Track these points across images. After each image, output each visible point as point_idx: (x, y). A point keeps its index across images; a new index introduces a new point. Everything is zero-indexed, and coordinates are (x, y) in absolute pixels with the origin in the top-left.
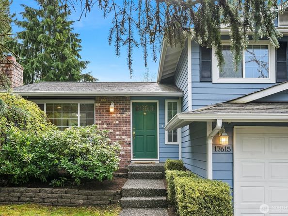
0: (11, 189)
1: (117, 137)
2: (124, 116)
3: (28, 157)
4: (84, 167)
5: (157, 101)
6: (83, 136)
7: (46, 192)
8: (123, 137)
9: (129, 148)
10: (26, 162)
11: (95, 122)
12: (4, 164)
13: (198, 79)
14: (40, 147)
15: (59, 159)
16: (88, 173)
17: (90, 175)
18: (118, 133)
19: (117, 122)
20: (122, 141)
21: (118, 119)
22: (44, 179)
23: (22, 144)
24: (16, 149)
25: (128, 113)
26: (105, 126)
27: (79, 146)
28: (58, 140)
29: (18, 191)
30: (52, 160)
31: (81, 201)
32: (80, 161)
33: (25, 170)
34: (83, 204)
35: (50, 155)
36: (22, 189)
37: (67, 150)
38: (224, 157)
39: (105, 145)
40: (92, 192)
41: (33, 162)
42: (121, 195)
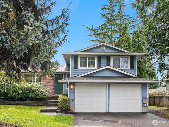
0: (15, 101)
1: (49, 86)
2: (52, 79)
3: (20, 92)
4: (36, 95)
5: (63, 74)
6: (36, 86)
7: (25, 102)
8: (51, 86)
9: (53, 90)
10: (19, 94)
11: (41, 81)
12: (13, 94)
13: (73, 68)
14: (23, 89)
15: (29, 92)
16: (37, 96)
17: (38, 97)
18: (49, 85)
19: (49, 81)
20: (50, 88)
21: (49, 80)
22: (24, 99)
23: (18, 88)
24: (17, 90)
25: (53, 78)
26: (45, 82)
27: (35, 89)
28: (29, 87)
29: (17, 102)
30: (27, 93)
31: (35, 104)
32: (35, 93)
33: (19, 96)
34: (36, 105)
35: (26, 91)
36: (18, 101)
37: (31, 90)
38: (72, 91)
39: (43, 88)
40: (39, 102)
41: (22, 93)
42: (47, 103)
